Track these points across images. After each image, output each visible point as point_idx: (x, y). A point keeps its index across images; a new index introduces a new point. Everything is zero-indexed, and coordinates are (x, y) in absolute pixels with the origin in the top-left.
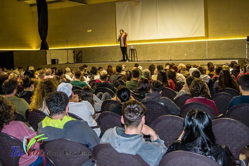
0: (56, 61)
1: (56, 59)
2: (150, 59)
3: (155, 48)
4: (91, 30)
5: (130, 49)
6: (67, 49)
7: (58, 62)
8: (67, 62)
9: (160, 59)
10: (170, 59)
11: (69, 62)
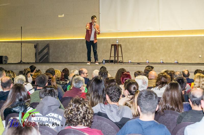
0: (4, 59)
1: (4, 55)
2: (148, 61)
3: (155, 44)
4: (63, 15)
5: (112, 45)
6: (21, 42)
7: (6, 61)
8: (20, 61)
9: (162, 61)
10: (176, 61)
11: (23, 61)
